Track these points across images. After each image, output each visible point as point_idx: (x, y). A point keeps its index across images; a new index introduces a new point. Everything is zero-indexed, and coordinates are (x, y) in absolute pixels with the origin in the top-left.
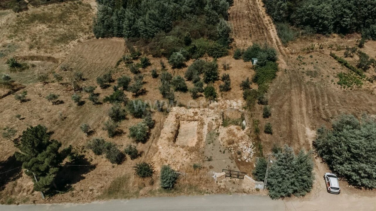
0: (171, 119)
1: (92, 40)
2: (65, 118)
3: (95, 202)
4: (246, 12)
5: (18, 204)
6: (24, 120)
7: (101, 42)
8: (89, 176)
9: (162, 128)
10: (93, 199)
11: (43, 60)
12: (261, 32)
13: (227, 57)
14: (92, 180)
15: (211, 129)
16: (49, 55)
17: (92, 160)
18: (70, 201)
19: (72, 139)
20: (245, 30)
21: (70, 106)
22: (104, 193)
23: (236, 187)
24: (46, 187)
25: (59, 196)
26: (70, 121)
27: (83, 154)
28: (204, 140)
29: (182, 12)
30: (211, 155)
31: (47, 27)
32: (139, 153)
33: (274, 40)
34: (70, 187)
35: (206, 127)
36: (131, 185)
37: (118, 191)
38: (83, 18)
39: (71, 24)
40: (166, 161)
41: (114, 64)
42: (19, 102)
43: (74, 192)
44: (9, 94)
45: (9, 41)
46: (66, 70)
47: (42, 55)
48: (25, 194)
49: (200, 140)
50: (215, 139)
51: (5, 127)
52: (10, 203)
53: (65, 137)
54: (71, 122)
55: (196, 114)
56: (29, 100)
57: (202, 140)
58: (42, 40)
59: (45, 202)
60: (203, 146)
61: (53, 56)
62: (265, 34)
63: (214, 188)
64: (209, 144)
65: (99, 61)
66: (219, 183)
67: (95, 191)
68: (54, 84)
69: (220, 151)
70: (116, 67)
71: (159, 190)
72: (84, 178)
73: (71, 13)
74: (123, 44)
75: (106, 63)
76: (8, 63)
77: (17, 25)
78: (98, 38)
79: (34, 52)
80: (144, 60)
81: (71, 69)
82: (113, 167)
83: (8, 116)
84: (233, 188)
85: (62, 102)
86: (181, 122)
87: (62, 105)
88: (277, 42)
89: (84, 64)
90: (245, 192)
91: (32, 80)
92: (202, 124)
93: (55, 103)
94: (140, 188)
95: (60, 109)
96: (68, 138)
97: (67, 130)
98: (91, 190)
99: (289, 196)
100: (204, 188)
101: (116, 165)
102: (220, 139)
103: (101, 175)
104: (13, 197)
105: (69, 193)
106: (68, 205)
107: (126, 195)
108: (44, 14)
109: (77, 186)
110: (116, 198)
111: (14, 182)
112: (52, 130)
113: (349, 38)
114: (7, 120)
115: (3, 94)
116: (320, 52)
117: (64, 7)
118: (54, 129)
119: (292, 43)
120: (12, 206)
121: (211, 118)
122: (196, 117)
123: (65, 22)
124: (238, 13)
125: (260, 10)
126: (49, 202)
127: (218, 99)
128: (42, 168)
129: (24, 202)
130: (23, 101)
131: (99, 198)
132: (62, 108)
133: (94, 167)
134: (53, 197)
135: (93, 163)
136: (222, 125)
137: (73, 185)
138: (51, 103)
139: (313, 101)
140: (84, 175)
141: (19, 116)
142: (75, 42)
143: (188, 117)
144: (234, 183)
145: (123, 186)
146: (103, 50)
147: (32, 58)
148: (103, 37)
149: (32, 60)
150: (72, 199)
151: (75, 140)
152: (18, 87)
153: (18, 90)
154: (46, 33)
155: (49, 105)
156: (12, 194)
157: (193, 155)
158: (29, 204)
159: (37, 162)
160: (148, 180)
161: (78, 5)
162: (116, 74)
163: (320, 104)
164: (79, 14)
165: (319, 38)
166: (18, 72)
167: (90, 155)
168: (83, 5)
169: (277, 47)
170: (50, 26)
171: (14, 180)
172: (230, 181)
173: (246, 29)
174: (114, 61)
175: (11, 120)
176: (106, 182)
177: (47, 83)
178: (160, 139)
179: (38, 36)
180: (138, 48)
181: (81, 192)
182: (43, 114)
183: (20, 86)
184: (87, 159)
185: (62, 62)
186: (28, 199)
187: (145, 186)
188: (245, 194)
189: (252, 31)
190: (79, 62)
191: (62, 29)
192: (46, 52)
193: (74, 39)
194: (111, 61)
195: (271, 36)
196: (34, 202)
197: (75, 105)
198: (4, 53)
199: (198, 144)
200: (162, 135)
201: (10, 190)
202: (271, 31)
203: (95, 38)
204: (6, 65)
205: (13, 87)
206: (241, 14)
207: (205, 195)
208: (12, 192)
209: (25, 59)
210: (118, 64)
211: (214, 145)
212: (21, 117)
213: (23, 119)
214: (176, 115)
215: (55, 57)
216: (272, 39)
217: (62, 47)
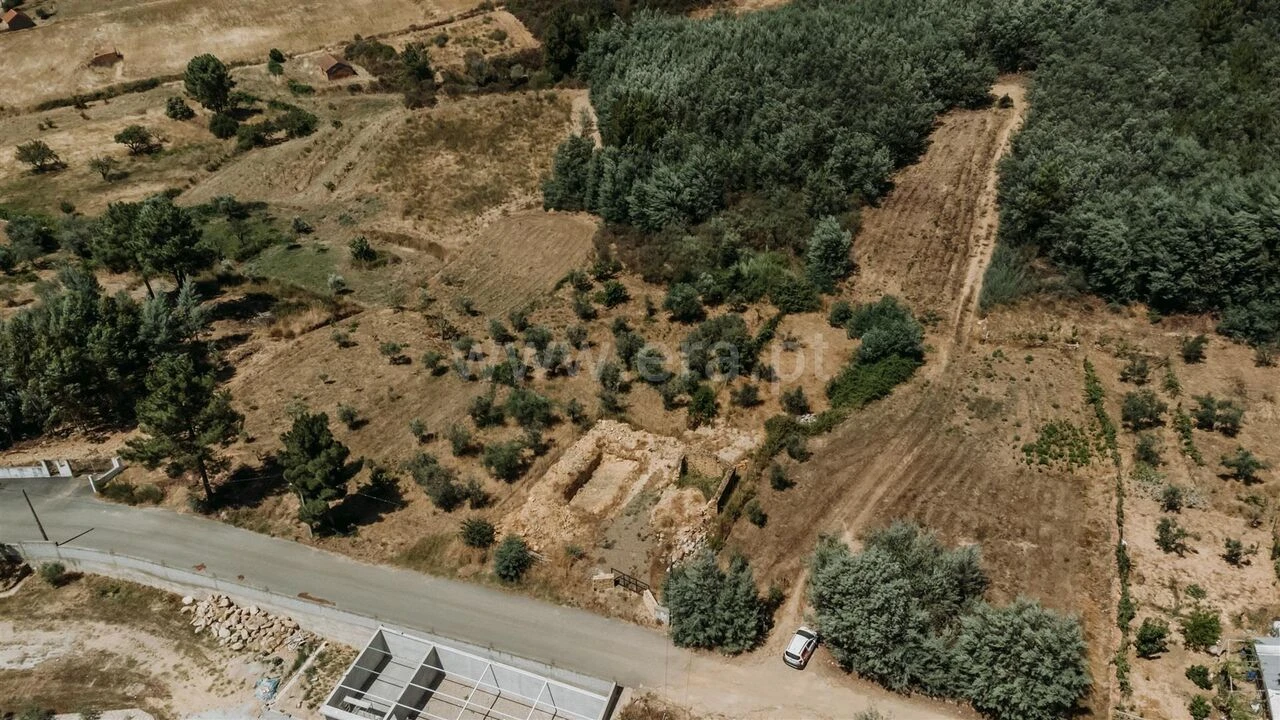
0: (586, 445)
1: (533, 211)
2: (399, 397)
3: (384, 567)
4: (945, 189)
5: (273, 536)
6: (331, 386)
7: (550, 222)
8: (392, 519)
9: (556, 460)
10: (382, 561)
11: (418, 248)
12: (946, 259)
13: (813, 315)
14: (393, 526)
15: (652, 486)
16: (433, 238)
17: (406, 491)
18: (348, 553)
19: (393, 444)
20: (905, 247)
21: (418, 373)
22: (402, 556)
23: (625, 607)
24: (315, 518)
25: (333, 539)
26: (405, 404)
27: (398, 476)
28: (624, 505)
29: (760, 171)
30: (617, 538)
31: (457, 163)
32: (490, 500)
33: (966, 291)
34: (355, 528)
35: (644, 479)
36: (449, 553)
37: (425, 558)
38: (539, 147)
39: (509, 159)
40: (524, 526)
41: (551, 284)
42: (335, 346)
43: (358, 539)
44: (327, 323)
45: (370, 189)
46: (449, 284)
47: (422, 235)
48: (288, 522)
49: (615, 503)
50: (645, 509)
51: (297, 393)
52: (262, 530)
53: (383, 436)
54: (405, 408)
55: (642, 444)
56: (355, 344)
57: (618, 504)
58: (436, 195)
59: (312, 545)
60: (613, 516)
61: (440, 243)
62: (954, 268)
63: (586, 599)
64: (629, 515)
65: (524, 272)
66: (597, 593)
67: (389, 548)
68: (413, 315)
69: (639, 535)
70: (551, 294)
71: (492, 578)
72: (381, 520)
73: (519, 125)
74: (591, 236)
75: (537, 278)
76: (352, 246)
77: (399, 146)
78: (546, 209)
79: (408, 225)
80: (612, 288)
81: (462, 282)
82: (435, 513)
83: (309, 372)
84: (618, 608)
85: (408, 361)
86: (605, 456)
87: (405, 367)
88: (969, 300)
89: (490, 274)
90: (635, 621)
91: (382, 295)
92: (641, 470)
93: (394, 361)
94: (461, 564)
95: (398, 377)
96: (385, 439)
97: (390, 423)
98: (383, 544)
99: (697, 646)
100: (567, 594)
101: (441, 511)
102: (653, 511)
103: (409, 523)
104: (270, 521)
105: (350, 539)
106: (342, 558)
107: (434, 569)
108: (464, 122)
109: (365, 531)
110: (417, 569)
111: (278, 498)
112: (367, 417)
113: (1175, 325)
114: (305, 380)
115: (316, 322)
116: (1065, 351)
117: (512, 106)
118: (372, 414)
119: (1002, 312)
120: (264, 536)
121: (666, 462)
122: (638, 454)
123: (497, 152)
124: (921, 188)
125: (988, 189)
126: (317, 546)
127: (717, 421)
128: (311, 484)
129: (284, 534)
130: (345, 345)
131: (391, 561)
132: (403, 373)
133: (404, 505)
134: (326, 540)
135: (406, 497)
136: (675, 483)
137: (360, 528)
138: (387, 359)
139: (919, 477)
140: (383, 515)
141: (324, 377)
142: (495, 213)
143: (622, 447)
144: (625, 599)
145: (436, 552)
146: (545, 244)
147: (402, 239)
148: (558, 209)
149: (400, 244)
150: (352, 550)
151: (396, 446)
152: (349, 309)
153: (346, 316)
154: (448, 179)
155: (383, 364)
156: (269, 517)
157: (584, 530)
158: (288, 541)
159: (306, 473)
160: (478, 553)
161: (546, 103)
162: (543, 311)
163: (930, 489)
164: (535, 133)
165: (1090, 309)
166: (365, 271)
167: (406, 482)
168: (556, 106)
169: (959, 312)
170: (462, 160)
171: (279, 494)
172: (619, 595)
173: (911, 241)
174: (556, 277)
175: (311, 381)
176: (412, 537)
177: (402, 309)
178: (540, 482)
179: (431, 183)
180: (620, 252)
181: (367, 543)
182: (366, 381)
183: (353, 308)
184: (399, 488)
185: (451, 261)
186: (290, 530)
187: (470, 562)
188: (632, 624)
189: (924, 250)
190: (483, 268)
191: (484, 173)
192: (432, 230)
193: (497, 202)
194: (550, 274)
195: (964, 278)
196: (297, 538)
197: (428, 372)
198: (354, 216)
199: (605, 511)
200: (549, 474)
201: (269, 509)
202: (974, 262)
203: (541, 208)
204: (348, 248)
205: (339, 308)
206: (924, 194)
207: (564, 606)
208: (270, 514)
209: (387, 238)
210: (559, 286)
211: (635, 520)
212: (329, 379)
213: (331, 382)
214: (599, 439)
215: (444, 246)
216: (962, 286)
217: (466, 221)
